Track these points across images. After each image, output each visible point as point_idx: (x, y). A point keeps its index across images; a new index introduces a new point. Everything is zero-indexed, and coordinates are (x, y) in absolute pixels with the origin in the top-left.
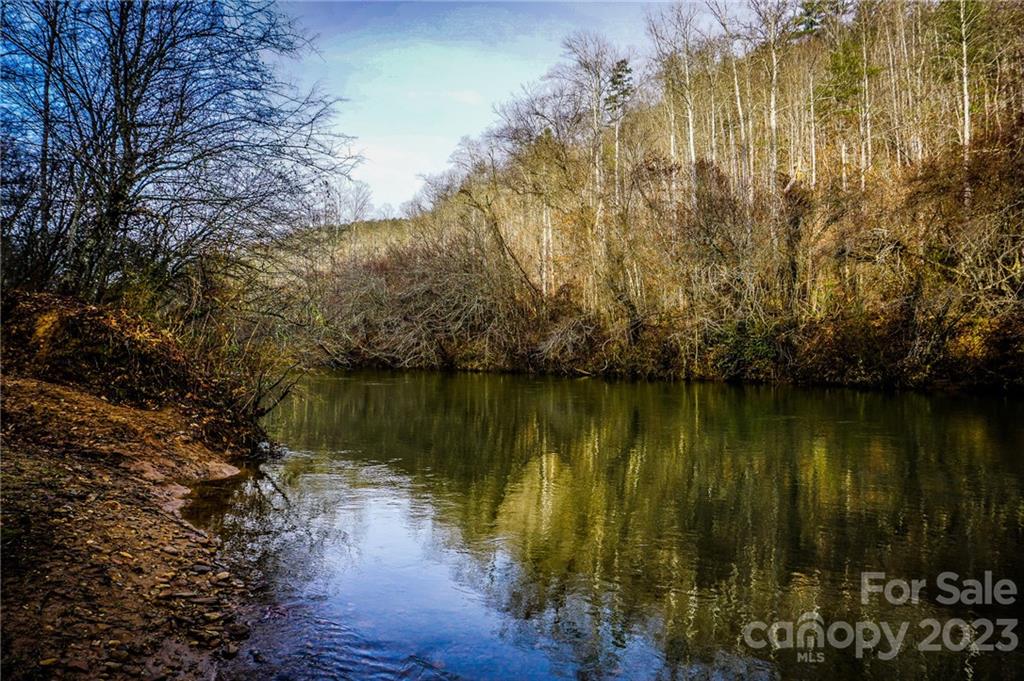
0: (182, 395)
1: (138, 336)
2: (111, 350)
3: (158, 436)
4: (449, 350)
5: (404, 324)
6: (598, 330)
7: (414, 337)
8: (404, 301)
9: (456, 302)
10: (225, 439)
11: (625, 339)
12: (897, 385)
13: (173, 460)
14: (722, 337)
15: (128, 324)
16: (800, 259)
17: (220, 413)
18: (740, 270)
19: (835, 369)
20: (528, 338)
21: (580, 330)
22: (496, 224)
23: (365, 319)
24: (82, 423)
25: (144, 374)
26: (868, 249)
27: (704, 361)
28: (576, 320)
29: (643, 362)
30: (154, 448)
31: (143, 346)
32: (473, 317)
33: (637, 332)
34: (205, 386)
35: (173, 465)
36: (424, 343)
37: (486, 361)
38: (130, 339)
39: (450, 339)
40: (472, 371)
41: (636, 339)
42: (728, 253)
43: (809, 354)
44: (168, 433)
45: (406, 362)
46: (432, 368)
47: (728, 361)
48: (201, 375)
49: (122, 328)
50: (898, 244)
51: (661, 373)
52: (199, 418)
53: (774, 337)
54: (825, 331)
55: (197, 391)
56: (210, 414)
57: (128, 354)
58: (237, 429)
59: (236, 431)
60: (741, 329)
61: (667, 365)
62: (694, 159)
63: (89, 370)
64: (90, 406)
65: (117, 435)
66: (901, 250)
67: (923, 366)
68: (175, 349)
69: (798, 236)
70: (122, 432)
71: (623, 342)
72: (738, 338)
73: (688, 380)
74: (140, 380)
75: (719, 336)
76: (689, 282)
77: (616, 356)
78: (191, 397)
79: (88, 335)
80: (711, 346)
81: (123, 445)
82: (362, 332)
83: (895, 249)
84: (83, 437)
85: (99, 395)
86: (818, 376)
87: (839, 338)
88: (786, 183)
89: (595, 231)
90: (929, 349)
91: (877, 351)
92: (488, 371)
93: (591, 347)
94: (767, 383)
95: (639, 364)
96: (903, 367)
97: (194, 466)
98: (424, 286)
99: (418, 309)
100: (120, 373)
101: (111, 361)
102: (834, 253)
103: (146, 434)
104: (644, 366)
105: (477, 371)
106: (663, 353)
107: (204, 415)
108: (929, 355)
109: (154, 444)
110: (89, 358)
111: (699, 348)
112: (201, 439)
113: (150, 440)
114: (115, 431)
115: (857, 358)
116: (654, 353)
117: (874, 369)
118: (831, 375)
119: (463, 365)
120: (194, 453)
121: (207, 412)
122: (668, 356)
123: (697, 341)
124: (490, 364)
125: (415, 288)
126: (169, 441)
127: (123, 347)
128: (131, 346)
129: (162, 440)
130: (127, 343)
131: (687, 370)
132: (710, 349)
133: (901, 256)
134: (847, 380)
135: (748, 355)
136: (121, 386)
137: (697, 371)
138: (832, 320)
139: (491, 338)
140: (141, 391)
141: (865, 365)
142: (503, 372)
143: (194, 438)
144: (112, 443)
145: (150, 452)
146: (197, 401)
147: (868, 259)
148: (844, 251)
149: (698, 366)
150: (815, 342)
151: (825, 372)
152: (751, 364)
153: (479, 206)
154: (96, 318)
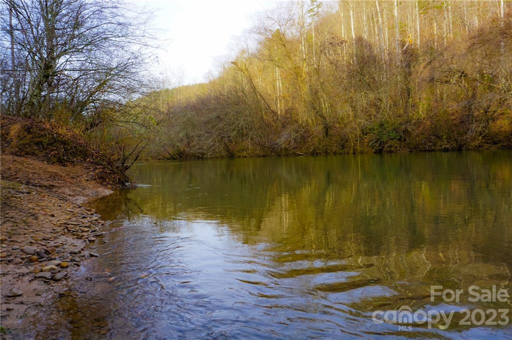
0: (85, 159)
1: (60, 131)
2: (47, 139)
3: (73, 178)
4: (230, 147)
5: (206, 135)
6: (307, 131)
7: (212, 141)
8: (206, 123)
9: (232, 122)
10: (107, 180)
11: (321, 135)
12: (464, 148)
13: (80, 188)
14: (372, 129)
15: (55, 127)
16: (412, 85)
17: (104, 168)
18: (379, 93)
19: (431, 142)
20: (271, 138)
21: (297, 132)
22: (251, 79)
23: (187, 134)
24: (35, 173)
25: (65, 150)
26: (447, 77)
27: (362, 143)
28: (295, 126)
29: (331, 146)
30: (71, 183)
31: (64, 137)
32: (242, 129)
33: (327, 131)
34: (96, 155)
35: (80, 190)
36: (217, 144)
37: (250, 151)
38: (56, 133)
39: (230, 141)
40: (243, 157)
41: (327, 134)
42: (372, 85)
43: (417, 136)
44: (78, 176)
45: (209, 154)
46: (223, 157)
47: (375, 142)
48: (94, 150)
49: (53, 128)
50: (463, 73)
51: (340, 151)
52: (94, 170)
53: (399, 128)
54: (426, 123)
55: (92, 158)
56: (99, 168)
57: (56, 141)
58: (114, 175)
59: (113, 177)
60: (381, 125)
61: (343, 147)
62: (354, 37)
63: (38, 149)
64: (39, 165)
65: (52, 177)
66: (464, 76)
67: (478, 138)
68: (80, 137)
69: (410, 74)
70: (54, 176)
71: (320, 137)
72: (380, 130)
73: (354, 153)
74: (63, 153)
75: (370, 129)
76: (352, 102)
77: (317, 144)
78: (89, 161)
79: (35, 133)
80: (366, 135)
81: (55, 182)
82: (185, 141)
83: (461, 76)
84: (35, 179)
85: (43, 161)
86: (422, 147)
87: (433, 126)
88: (403, 46)
89: (302, 78)
90: (480, 128)
91: (453, 131)
92: (251, 157)
93: (304, 140)
94: (395, 152)
95: (329, 147)
96: (467, 139)
97: (91, 190)
98: (215, 114)
99: (213, 127)
100: (53, 150)
101: (48, 145)
102: (428, 79)
103: (66, 177)
104: (331, 148)
105: (245, 157)
106: (342, 140)
107: (96, 169)
108: (480, 132)
109: (71, 181)
110: (37, 144)
111: (360, 137)
112: (95, 179)
113: (69, 180)
114: (51, 176)
115: (442, 136)
116: (336, 141)
117: (451, 141)
118: (429, 146)
119: (239, 155)
120: (91, 184)
121: (98, 167)
122: (344, 143)
123: (358, 132)
124: (252, 153)
125: (211, 115)
126: (78, 180)
127: (54, 138)
128: (57, 137)
129: (75, 179)
130: (55, 135)
131: (354, 148)
132: (366, 136)
133: (464, 79)
134: (438, 148)
135: (385, 138)
136: (54, 156)
137: (359, 148)
138: (430, 117)
139: (252, 139)
140: (64, 159)
141: (447, 139)
142: (258, 156)
143: (92, 179)
144: (49, 181)
145: (69, 184)
146: (92, 162)
147: (446, 82)
148: (433, 79)
149: (360, 146)
150: (420, 129)
151: (426, 145)
152: (387, 143)
153: (242, 70)
154: (39, 124)
